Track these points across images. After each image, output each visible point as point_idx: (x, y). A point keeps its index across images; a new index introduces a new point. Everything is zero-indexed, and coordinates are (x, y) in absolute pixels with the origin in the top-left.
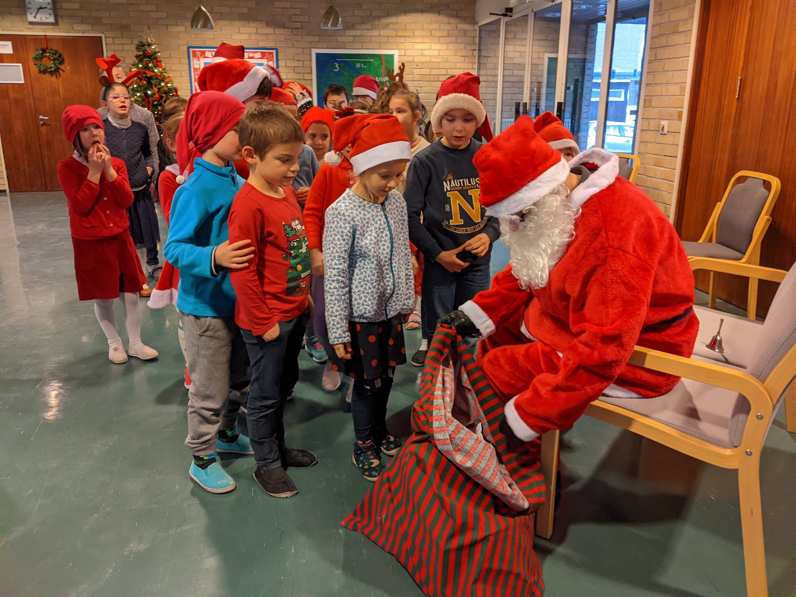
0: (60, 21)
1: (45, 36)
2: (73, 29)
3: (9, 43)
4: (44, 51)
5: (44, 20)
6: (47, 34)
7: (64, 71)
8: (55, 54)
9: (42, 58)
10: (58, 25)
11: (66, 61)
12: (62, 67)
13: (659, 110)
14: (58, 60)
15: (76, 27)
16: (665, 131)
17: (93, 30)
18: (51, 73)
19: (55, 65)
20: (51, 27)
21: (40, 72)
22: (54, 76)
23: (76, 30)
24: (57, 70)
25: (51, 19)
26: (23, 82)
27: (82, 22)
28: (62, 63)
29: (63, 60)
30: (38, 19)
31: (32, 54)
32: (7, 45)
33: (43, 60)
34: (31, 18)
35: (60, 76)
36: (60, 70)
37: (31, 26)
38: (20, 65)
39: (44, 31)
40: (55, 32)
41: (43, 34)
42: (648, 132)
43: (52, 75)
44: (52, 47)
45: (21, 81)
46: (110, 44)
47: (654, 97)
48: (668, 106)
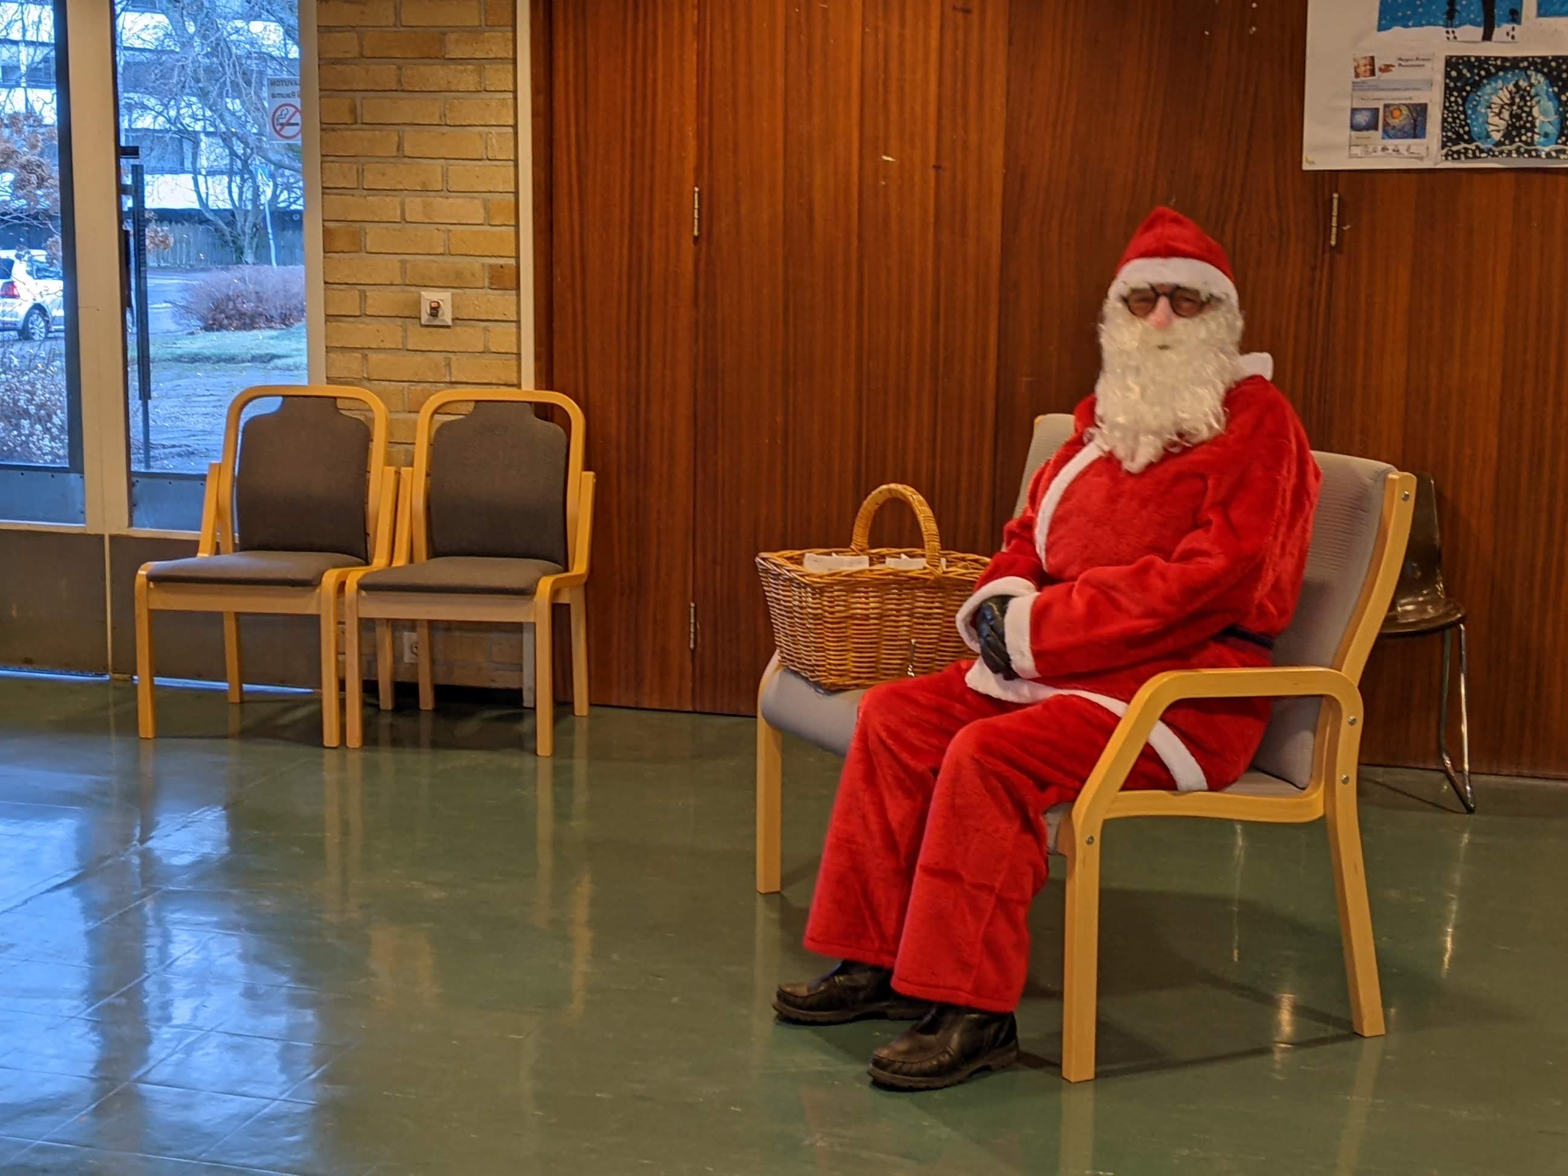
13: (403, 262)
16: (446, 316)
42: (367, 320)
47: (368, 226)
48: (441, 250)
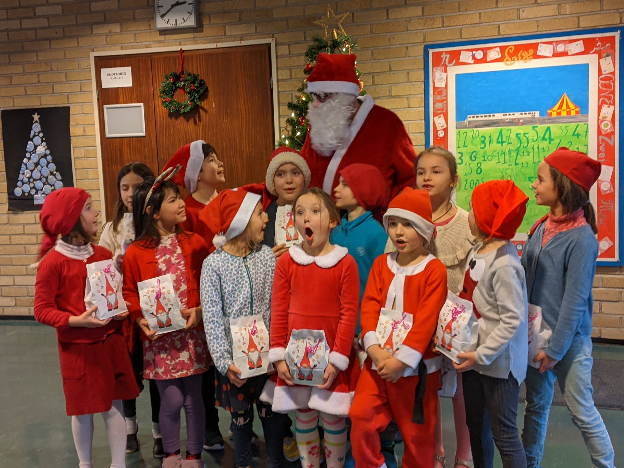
0: (206, 22)
1: (182, 51)
2: (225, 34)
3: (128, 70)
4: (177, 78)
5: (181, 24)
6: (184, 48)
7: (206, 111)
8: (194, 83)
9: (174, 91)
10: (202, 31)
11: (211, 94)
12: (204, 104)
14: (197, 92)
15: (229, 31)
17: (257, 34)
18: (187, 116)
19: (192, 101)
20: (191, 35)
21: (171, 115)
22: (192, 121)
23: (230, 36)
24: (196, 109)
25: (191, 22)
26: (143, 134)
27: (241, 21)
28: (204, 96)
29: (207, 90)
30: (172, 25)
31: (160, 85)
32: (125, 74)
33: (176, 94)
34: (161, 24)
35: (200, 120)
36: (201, 110)
37: (162, 38)
38: (142, 104)
39: (180, 44)
40: (196, 43)
41: (178, 48)
43: (188, 121)
44: (190, 71)
45: (142, 132)
46: (282, 56)
